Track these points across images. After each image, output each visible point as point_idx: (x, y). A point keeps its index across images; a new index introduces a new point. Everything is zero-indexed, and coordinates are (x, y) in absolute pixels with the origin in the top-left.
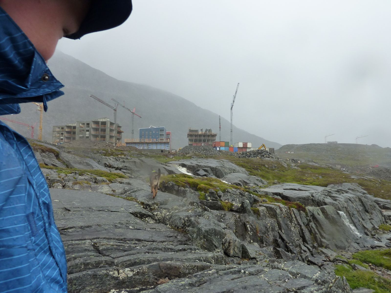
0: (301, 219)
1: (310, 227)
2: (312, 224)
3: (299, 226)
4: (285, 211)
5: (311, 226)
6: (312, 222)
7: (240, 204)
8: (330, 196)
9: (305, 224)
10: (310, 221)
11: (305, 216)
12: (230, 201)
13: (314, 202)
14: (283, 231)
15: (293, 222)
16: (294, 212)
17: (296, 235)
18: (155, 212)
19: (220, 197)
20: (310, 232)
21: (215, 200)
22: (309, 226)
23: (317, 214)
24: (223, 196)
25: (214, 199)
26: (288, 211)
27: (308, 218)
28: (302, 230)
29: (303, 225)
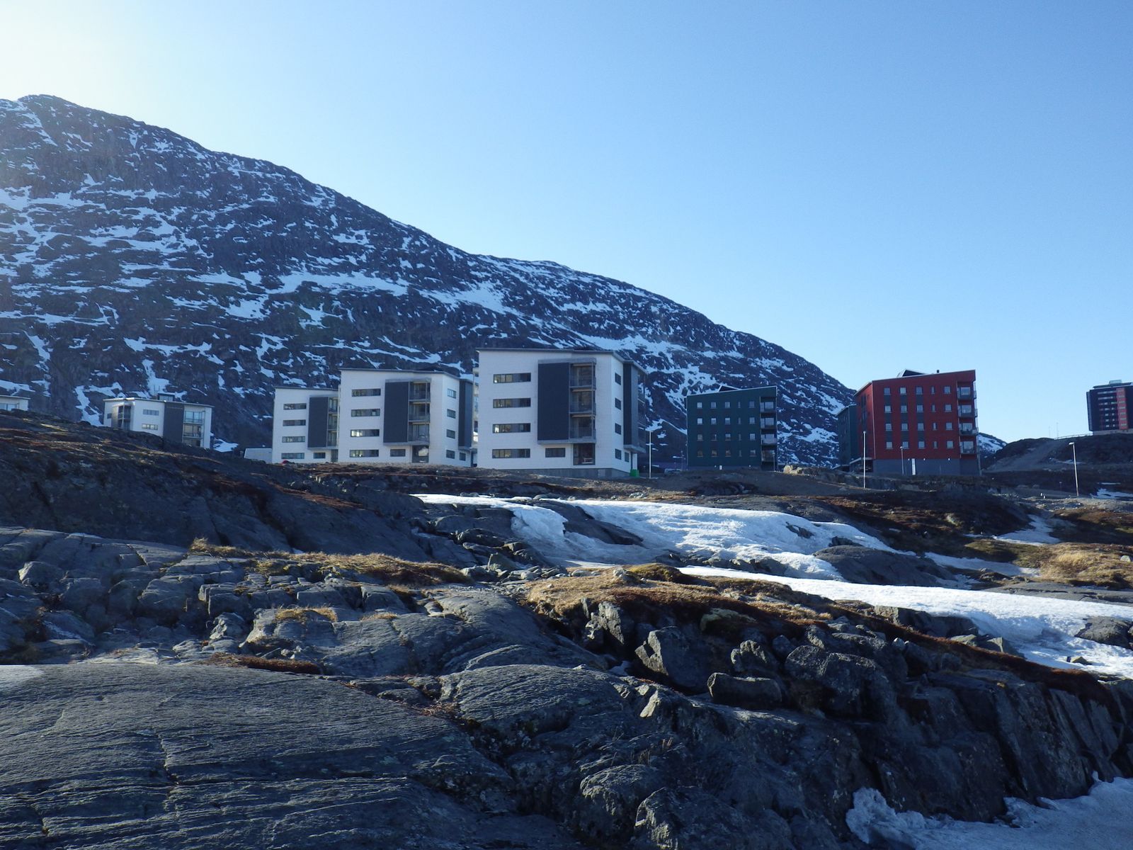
0: (1091, 732)
3: (1086, 760)
4: (1031, 705)
9: (1110, 752)
10: (1127, 738)
11: (1109, 719)
12: (818, 676)
15: (1062, 747)
16: (1063, 707)
18: (519, 760)
19: (781, 657)
21: (763, 675)
25: (760, 669)
26: (1043, 702)
27: (1120, 726)
29: (1100, 755)
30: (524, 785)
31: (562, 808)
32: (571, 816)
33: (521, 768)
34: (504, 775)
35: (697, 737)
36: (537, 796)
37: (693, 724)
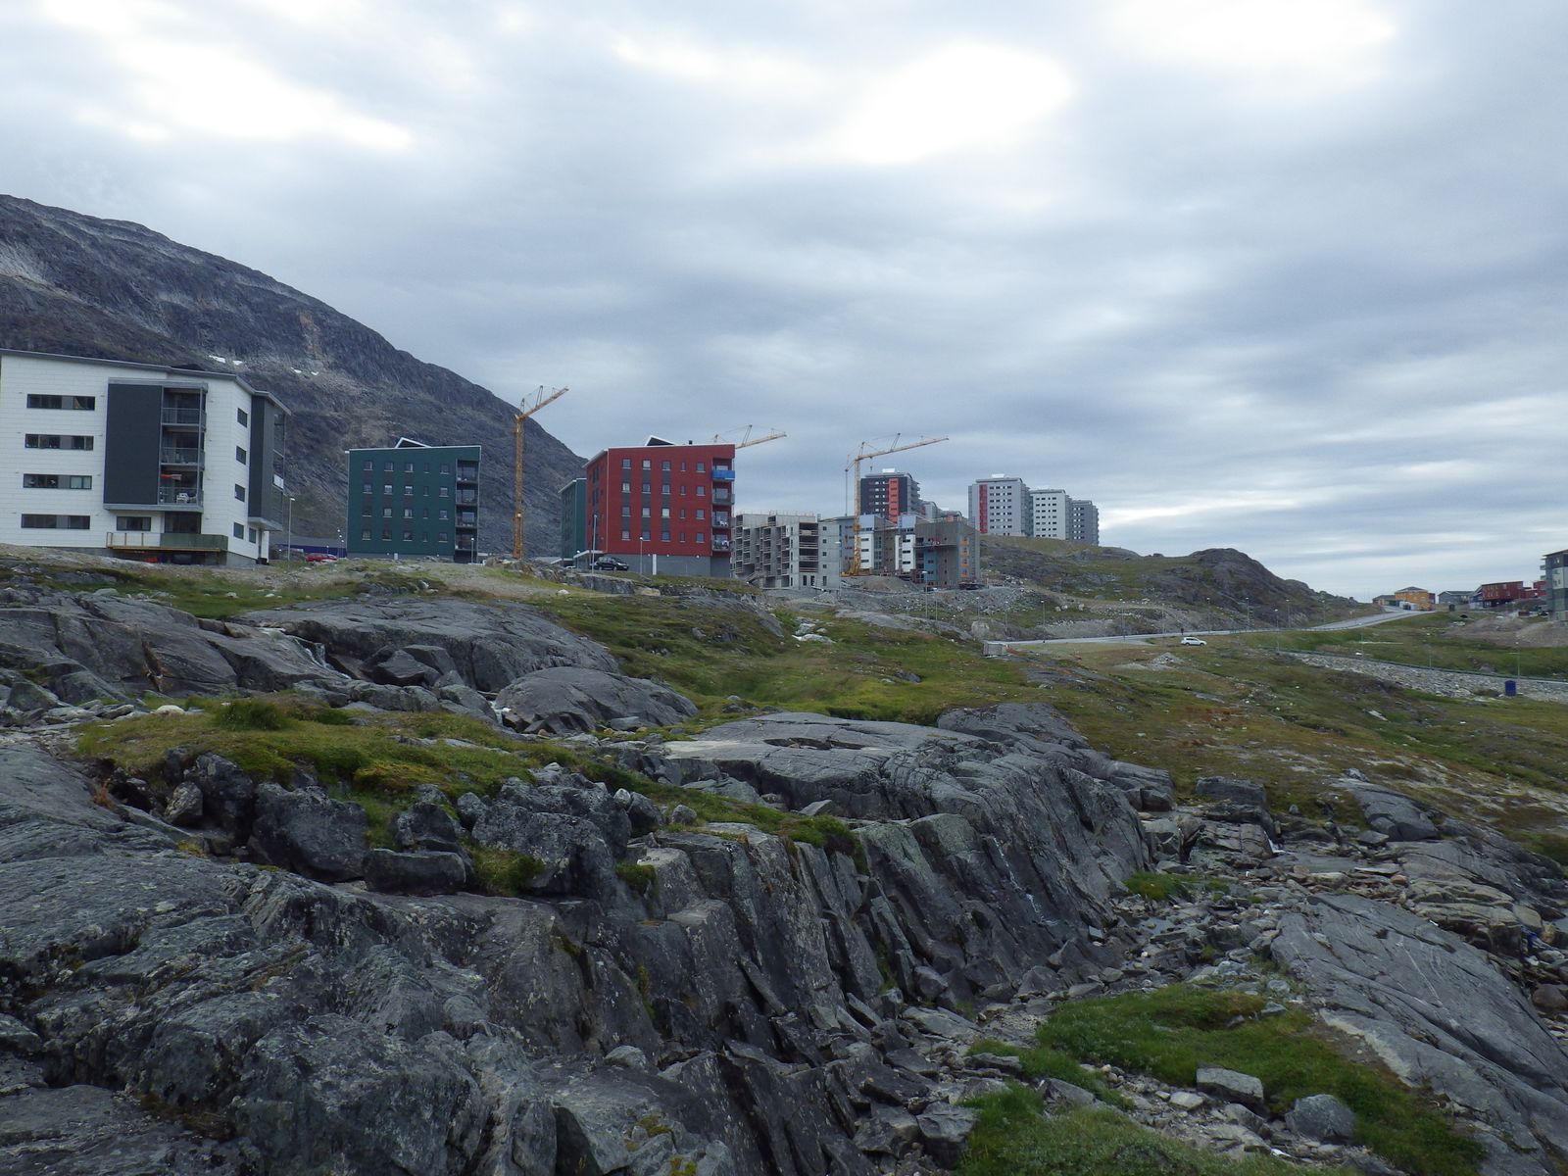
0: (834, 888)
1: (872, 920)
2: (882, 905)
3: (826, 921)
4: (772, 861)
5: (880, 914)
6: (880, 895)
7: (566, 856)
8: (954, 772)
9: (853, 910)
10: (873, 892)
11: (854, 872)
12: (516, 844)
13: (890, 798)
14: (760, 958)
15: (802, 909)
16: (807, 863)
17: (813, 965)
19: (468, 822)
20: (874, 938)
21: (441, 848)
22: (869, 913)
23: (902, 854)
24: (487, 822)
25: (437, 839)
26: (785, 860)
27: (865, 879)
28: (838, 937)
29: (843, 914)
30: (58, 1042)
31: (122, 1068)
32: (136, 1079)
33: (54, 1017)
34: (24, 1031)
35: (341, 943)
36: (80, 1057)
37: (336, 925)
